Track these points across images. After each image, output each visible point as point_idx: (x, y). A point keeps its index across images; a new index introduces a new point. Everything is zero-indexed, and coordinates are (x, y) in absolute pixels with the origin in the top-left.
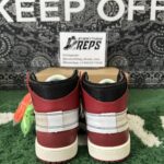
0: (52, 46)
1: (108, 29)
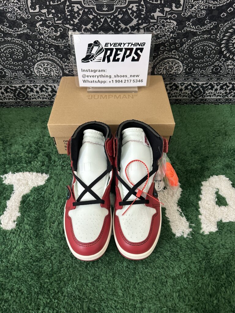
1: (157, 14)
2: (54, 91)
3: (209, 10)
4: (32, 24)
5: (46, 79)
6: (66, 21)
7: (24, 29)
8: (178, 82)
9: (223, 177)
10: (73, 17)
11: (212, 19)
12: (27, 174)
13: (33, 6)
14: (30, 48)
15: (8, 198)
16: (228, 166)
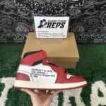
0: (29, 19)
1: (72, 7)
2: (25, 38)
3: (96, 6)
4: (16, 10)
5: (22, 33)
6: (31, 9)
7: (12, 12)
8: (81, 35)
9: (101, 82)
10: (34, 8)
11: (97, 10)
12: (11, 78)
13: (17, 3)
14: (15, 20)
15: (2, 90)
16: (104, 76)
